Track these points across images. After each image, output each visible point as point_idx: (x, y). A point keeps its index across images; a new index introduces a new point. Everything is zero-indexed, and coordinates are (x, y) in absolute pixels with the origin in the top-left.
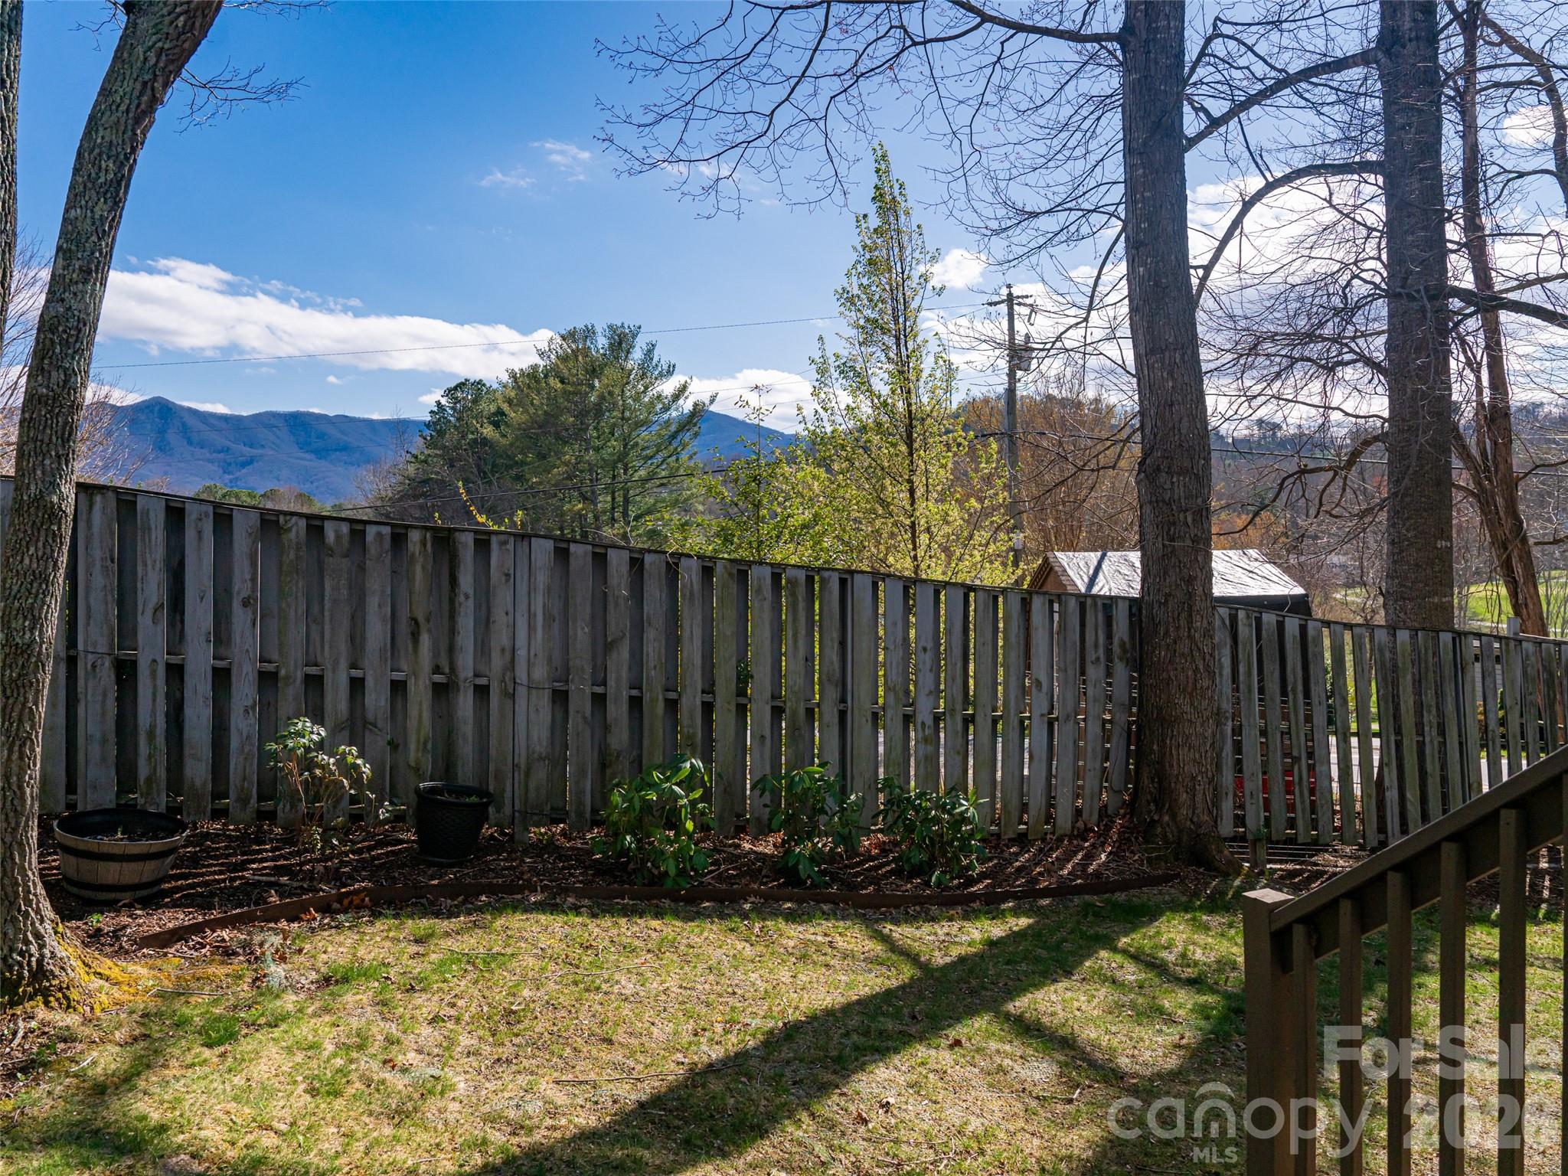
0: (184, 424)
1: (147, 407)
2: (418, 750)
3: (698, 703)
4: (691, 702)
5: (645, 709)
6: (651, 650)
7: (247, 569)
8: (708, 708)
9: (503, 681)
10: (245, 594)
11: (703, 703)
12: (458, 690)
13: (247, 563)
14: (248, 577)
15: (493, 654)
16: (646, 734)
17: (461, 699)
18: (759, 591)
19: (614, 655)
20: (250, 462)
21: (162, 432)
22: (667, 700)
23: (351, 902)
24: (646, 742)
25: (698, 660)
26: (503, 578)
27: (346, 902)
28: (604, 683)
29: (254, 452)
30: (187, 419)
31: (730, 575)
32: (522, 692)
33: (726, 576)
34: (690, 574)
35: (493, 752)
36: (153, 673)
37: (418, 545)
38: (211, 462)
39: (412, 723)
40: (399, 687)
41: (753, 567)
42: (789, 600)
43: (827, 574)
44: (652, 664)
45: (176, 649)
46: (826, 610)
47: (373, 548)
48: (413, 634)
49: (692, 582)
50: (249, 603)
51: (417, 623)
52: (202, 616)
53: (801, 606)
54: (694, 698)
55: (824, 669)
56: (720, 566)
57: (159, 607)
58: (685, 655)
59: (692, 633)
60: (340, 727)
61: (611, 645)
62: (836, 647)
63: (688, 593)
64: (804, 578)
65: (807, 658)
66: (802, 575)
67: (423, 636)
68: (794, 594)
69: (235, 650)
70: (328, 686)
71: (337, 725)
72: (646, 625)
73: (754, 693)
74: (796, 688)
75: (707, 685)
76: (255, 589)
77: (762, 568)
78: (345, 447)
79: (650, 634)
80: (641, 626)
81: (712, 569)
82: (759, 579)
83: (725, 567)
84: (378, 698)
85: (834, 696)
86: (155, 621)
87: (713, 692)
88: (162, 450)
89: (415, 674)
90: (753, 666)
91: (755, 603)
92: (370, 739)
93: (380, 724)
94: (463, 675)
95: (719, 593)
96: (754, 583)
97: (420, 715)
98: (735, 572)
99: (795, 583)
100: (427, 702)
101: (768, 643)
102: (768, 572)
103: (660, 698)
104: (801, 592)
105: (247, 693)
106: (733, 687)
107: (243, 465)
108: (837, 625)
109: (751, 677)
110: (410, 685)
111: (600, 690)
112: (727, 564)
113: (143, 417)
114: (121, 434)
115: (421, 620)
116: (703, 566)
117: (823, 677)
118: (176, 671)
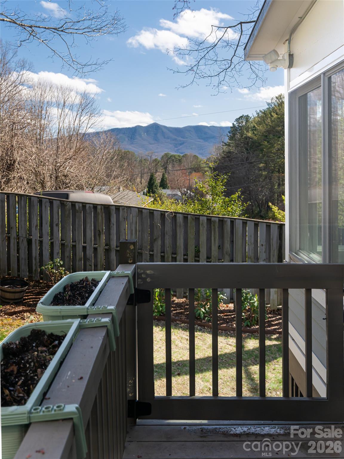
0: (162, 131)
1: (152, 126)
3: (182, 259)
5: (165, 259)
6: (167, 242)
7: (57, 216)
8: (186, 260)
11: (184, 259)
12: (111, 251)
13: (57, 214)
14: (57, 218)
17: (112, 254)
18: (202, 224)
19: (156, 243)
20: (183, 144)
21: (156, 134)
22: (173, 257)
25: (182, 245)
26: (123, 219)
28: (153, 251)
29: (184, 140)
30: (164, 129)
31: (193, 219)
33: (191, 220)
34: (180, 219)
36: (36, 243)
37: (100, 210)
38: (171, 144)
39: (99, 260)
40: (95, 249)
41: (200, 217)
42: (213, 227)
43: (226, 219)
44: (167, 246)
45: (41, 237)
46: (225, 231)
47: (88, 211)
48: (99, 235)
49: (180, 221)
50: (57, 225)
51: (100, 232)
52: (47, 228)
53: (217, 229)
54: (181, 257)
55: (225, 250)
56: (189, 216)
57: (37, 226)
58: (178, 244)
59: (180, 237)
60: (80, 260)
61: (155, 240)
62: (229, 243)
63: (179, 225)
64: (218, 220)
65: (219, 246)
66: (217, 219)
67: (102, 235)
68: (214, 226)
69: (54, 238)
70: (77, 249)
71: (79, 259)
72: (165, 234)
73: (201, 257)
74: (215, 256)
75: (185, 253)
76: (59, 222)
77: (203, 217)
78: (214, 137)
79: (167, 237)
80: (164, 234)
81: (187, 217)
82: (202, 221)
83: (191, 217)
84: (90, 252)
85: (228, 259)
86: (36, 229)
87: (187, 256)
88: (156, 140)
89: (99, 246)
90: (200, 248)
91: (201, 228)
92: (88, 263)
93: (90, 259)
94: (112, 247)
95: (189, 225)
96: (201, 222)
97: (101, 258)
98: (194, 218)
99: (215, 222)
100: (103, 254)
101: (205, 241)
102: (205, 218)
103: (170, 256)
104: (217, 225)
105: (57, 249)
106: (194, 254)
107: (181, 144)
108: (230, 236)
109: (199, 251)
110: (98, 249)
111: (151, 253)
112: (192, 216)
113: (151, 130)
114: (144, 135)
115: (101, 231)
116: (184, 216)
117: (225, 253)
118: (41, 242)
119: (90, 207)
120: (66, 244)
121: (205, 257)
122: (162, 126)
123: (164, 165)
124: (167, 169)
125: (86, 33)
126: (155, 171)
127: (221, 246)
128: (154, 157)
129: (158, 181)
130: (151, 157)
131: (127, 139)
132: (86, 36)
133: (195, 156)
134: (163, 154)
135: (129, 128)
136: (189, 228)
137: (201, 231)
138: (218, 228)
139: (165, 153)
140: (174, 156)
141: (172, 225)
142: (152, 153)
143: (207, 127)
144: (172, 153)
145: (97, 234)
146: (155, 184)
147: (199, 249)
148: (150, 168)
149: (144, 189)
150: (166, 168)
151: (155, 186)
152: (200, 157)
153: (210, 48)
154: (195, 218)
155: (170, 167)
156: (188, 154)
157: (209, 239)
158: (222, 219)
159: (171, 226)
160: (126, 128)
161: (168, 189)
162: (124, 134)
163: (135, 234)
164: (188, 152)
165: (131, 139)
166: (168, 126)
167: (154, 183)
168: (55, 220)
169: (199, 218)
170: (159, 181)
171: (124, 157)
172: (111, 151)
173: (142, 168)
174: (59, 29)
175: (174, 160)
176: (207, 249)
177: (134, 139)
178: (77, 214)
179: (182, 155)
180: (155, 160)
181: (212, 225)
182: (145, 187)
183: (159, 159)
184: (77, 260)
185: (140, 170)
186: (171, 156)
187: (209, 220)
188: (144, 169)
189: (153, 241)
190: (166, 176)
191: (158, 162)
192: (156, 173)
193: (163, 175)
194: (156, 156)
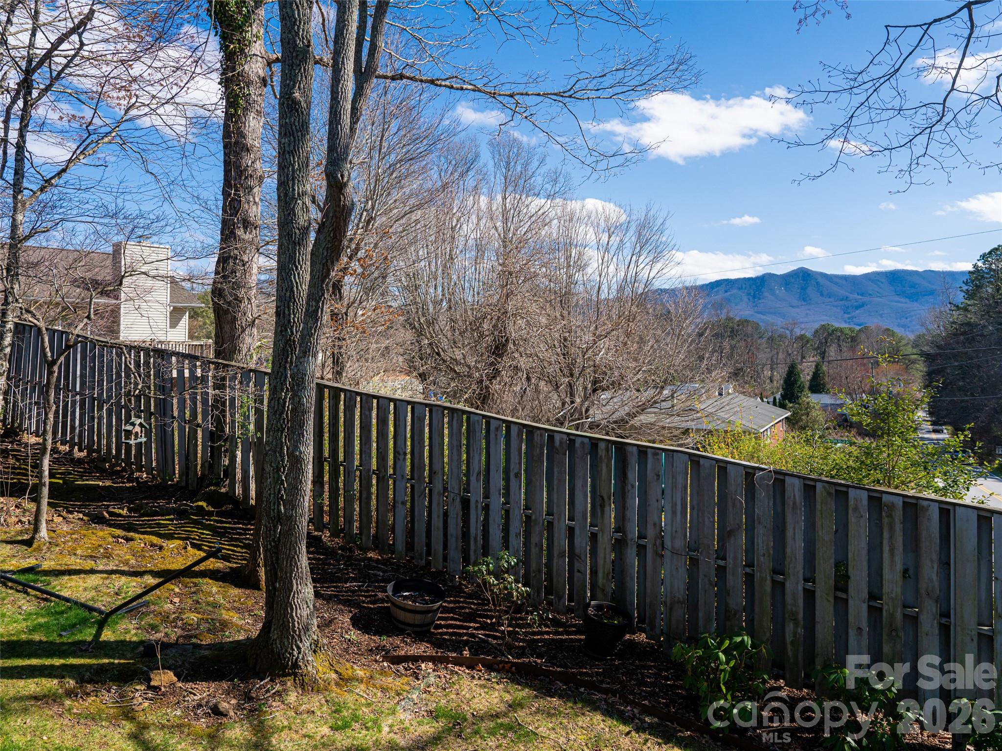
0: (817, 283)
1: (795, 274)
2: (603, 578)
3: (800, 588)
4: (795, 586)
5: (756, 585)
6: (760, 542)
7: (517, 457)
8: (809, 595)
9: (655, 544)
10: (516, 471)
11: (805, 589)
12: (627, 545)
13: (517, 453)
14: (517, 461)
15: (649, 526)
16: (757, 603)
17: (629, 551)
18: (856, 509)
19: (732, 540)
20: (862, 305)
21: (804, 289)
22: (774, 582)
23: (504, 667)
24: (757, 609)
25: (800, 555)
26: (655, 477)
27: (501, 666)
28: (724, 559)
29: (865, 299)
30: (820, 279)
31: (829, 494)
32: (667, 554)
33: (825, 494)
34: (794, 489)
35: (648, 590)
36: (477, 507)
37: (604, 452)
38: (836, 307)
39: (600, 562)
40: (594, 537)
41: (850, 489)
42: (886, 520)
43: (925, 503)
44: (761, 552)
45: (487, 496)
46: (924, 534)
47: (579, 452)
48: (602, 506)
49: (794, 496)
50: (518, 476)
51: (603, 499)
52: (498, 481)
53: (898, 527)
54: (797, 584)
55: (923, 586)
56: (819, 486)
57: (479, 473)
58: (788, 550)
59: (794, 534)
60: (562, 555)
61: (731, 533)
62: (936, 567)
63: (791, 503)
64: (901, 504)
65: (906, 571)
66: (899, 502)
67: (607, 508)
68: (890, 516)
69: (512, 501)
70: (556, 530)
71: (560, 553)
72: (756, 522)
73: (851, 591)
74: (894, 595)
75: (808, 575)
76: (520, 469)
77: (858, 491)
78: (931, 293)
79: (760, 530)
80: (754, 521)
81: (815, 487)
82: (856, 499)
83: (824, 487)
84: (582, 542)
85: (934, 609)
86: (478, 480)
87: (814, 583)
88: (804, 300)
89: (602, 530)
90: (850, 570)
91: (852, 519)
92: (577, 565)
93: (583, 557)
94: (629, 536)
95: (818, 506)
96: (852, 502)
97: (605, 558)
98: (833, 491)
99: (892, 507)
100: (609, 548)
101: (864, 553)
102: (864, 495)
103: (769, 578)
104: (898, 514)
105: (517, 526)
106: (832, 582)
107: (857, 308)
108: (938, 549)
109: (849, 577)
110: (600, 536)
111: (721, 563)
112: (826, 485)
113: (793, 280)
114: (781, 291)
115: (606, 497)
116: (805, 484)
117: (923, 592)
118: (486, 508)
119: (582, 443)
120: (533, 517)
121: (865, 595)
122: (816, 273)
123: (818, 348)
124: (827, 354)
125: (620, 96)
126: (800, 358)
127: (911, 572)
128: (798, 332)
129: (806, 377)
130: (791, 331)
131: (745, 298)
132: (618, 101)
133: (888, 330)
134: (817, 326)
135: (749, 279)
136: (818, 514)
137: (852, 527)
138: (904, 522)
139: (823, 323)
140: (841, 331)
141: (774, 501)
142: (795, 324)
143: (916, 272)
144: (837, 325)
145: (599, 504)
146: (799, 383)
147: (847, 571)
148: (790, 352)
149: (777, 392)
150: (823, 354)
151: (799, 387)
152: (899, 331)
153: (882, 80)
154: (836, 490)
155: (832, 352)
156: (873, 327)
157: (875, 548)
158: (914, 501)
159: (771, 503)
160: (745, 278)
161: (827, 393)
162: (740, 289)
163: (681, 513)
164: (873, 322)
165: (754, 297)
166: (828, 272)
167: (795, 381)
168: (514, 467)
169: (847, 493)
170: (809, 378)
171: (737, 331)
172: (698, 320)
173: (775, 352)
174: (566, 94)
175: (842, 338)
176: (869, 575)
177: (759, 299)
178: (557, 457)
179: (858, 328)
180: (801, 337)
181: (883, 513)
182: (778, 388)
183: (809, 335)
184: (555, 555)
185: (769, 355)
186: (836, 330)
187: (875, 500)
188: (777, 353)
189: (726, 535)
190: (825, 368)
191: (808, 342)
192: (802, 362)
193: (818, 367)
194: (802, 329)
